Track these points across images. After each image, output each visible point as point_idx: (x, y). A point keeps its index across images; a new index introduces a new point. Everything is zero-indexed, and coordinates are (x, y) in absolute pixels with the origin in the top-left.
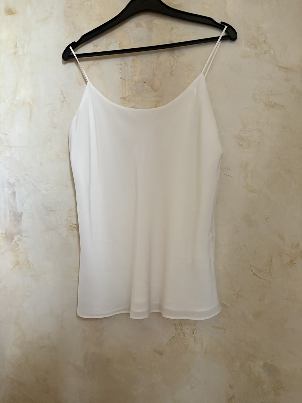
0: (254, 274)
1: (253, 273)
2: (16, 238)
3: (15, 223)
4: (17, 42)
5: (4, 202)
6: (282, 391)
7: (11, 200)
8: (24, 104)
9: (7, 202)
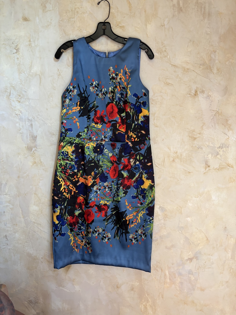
0: (156, 166)
2: (34, 149)
3: (33, 141)
4: (31, 38)
5: (26, 129)
6: (167, 219)
7: (30, 129)
8: (36, 75)
9: (27, 130)
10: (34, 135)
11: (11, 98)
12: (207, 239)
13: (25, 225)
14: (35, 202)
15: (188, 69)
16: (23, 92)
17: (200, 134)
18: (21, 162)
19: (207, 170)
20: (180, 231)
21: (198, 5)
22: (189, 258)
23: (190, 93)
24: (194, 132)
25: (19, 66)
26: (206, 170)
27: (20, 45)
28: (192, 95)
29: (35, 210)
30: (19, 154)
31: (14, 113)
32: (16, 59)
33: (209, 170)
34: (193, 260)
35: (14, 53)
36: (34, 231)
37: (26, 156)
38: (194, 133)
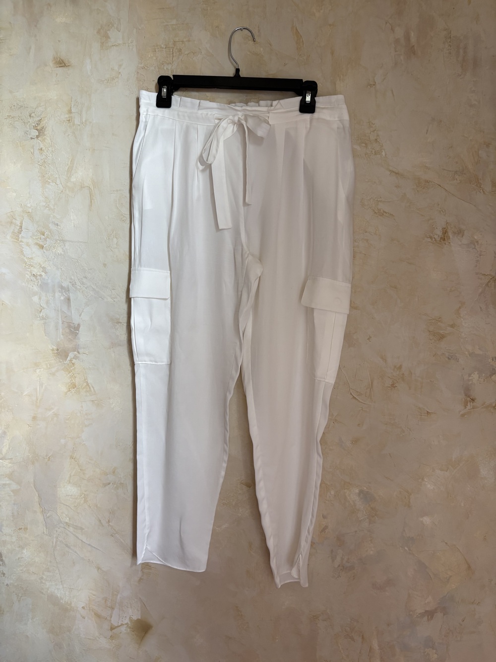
0: (354, 397)
1: (352, 396)
2: (71, 355)
3: (70, 337)
4: (72, 105)
5: (55, 310)
6: (376, 518)
7: (65, 309)
8: (82, 187)
9: (58, 311)
10: (74, 322)
11: (23, 237)
12: (469, 567)
13: (45, 528)
14: (70, 476)
15: (427, 181)
16: (50, 225)
17: (452, 326)
18: (41, 385)
19: (469, 407)
20: (406, 548)
21: (450, 42)
22: (427, 610)
23: (432, 235)
24: (440, 321)
25: (43, 168)
26: (466, 408)
27: (47, 121)
28: (435, 240)
29: (71, 496)
30: (37, 365)
31: (28, 273)
32: (37, 152)
33: (474, 408)
34: (435, 614)
35: (32, 138)
36: (67, 545)
37: (53, 370)
38: (439, 323)
